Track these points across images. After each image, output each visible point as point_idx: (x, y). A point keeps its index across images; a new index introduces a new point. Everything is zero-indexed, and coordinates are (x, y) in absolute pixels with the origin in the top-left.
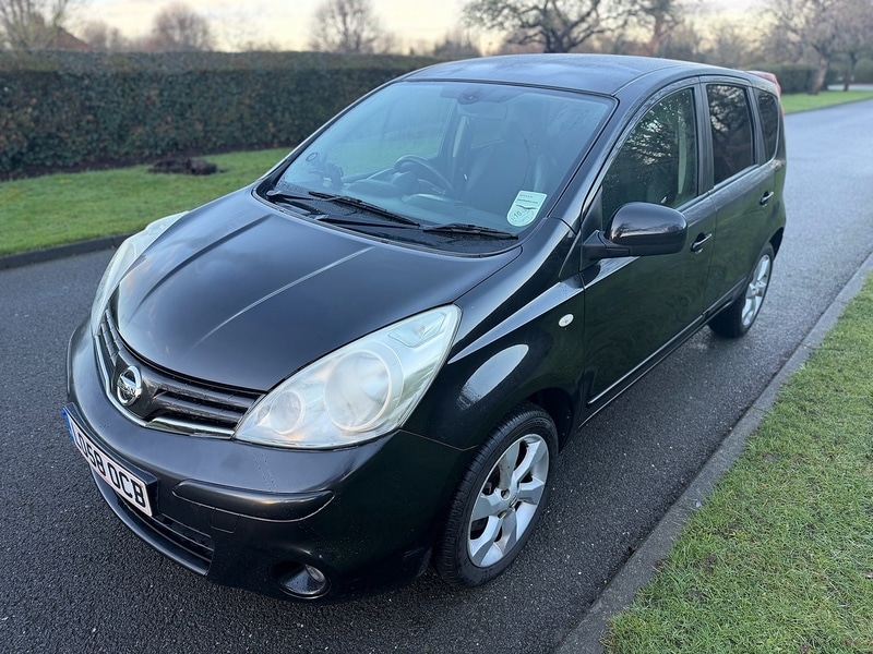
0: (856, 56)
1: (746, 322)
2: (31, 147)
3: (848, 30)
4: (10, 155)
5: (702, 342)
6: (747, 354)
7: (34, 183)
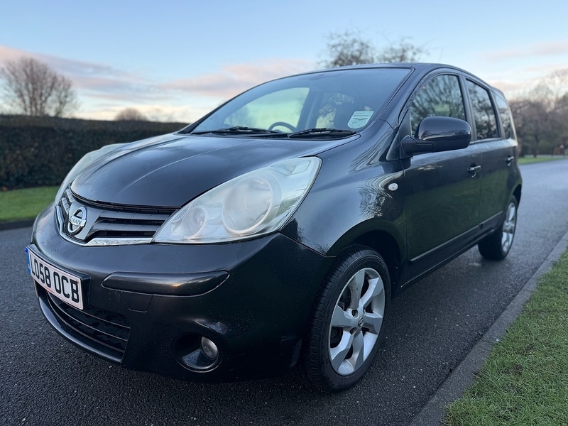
0: (538, 137)
1: (505, 249)
2: (30, 173)
3: (531, 121)
4: (16, 176)
5: (477, 262)
6: (509, 268)
7: (29, 191)
